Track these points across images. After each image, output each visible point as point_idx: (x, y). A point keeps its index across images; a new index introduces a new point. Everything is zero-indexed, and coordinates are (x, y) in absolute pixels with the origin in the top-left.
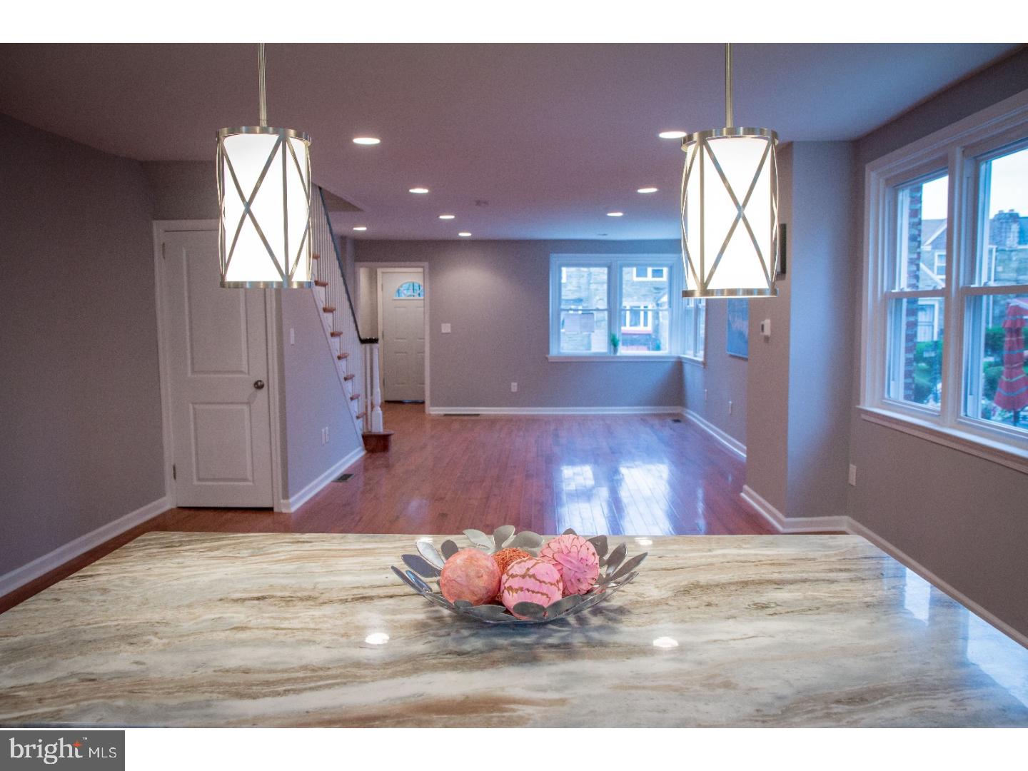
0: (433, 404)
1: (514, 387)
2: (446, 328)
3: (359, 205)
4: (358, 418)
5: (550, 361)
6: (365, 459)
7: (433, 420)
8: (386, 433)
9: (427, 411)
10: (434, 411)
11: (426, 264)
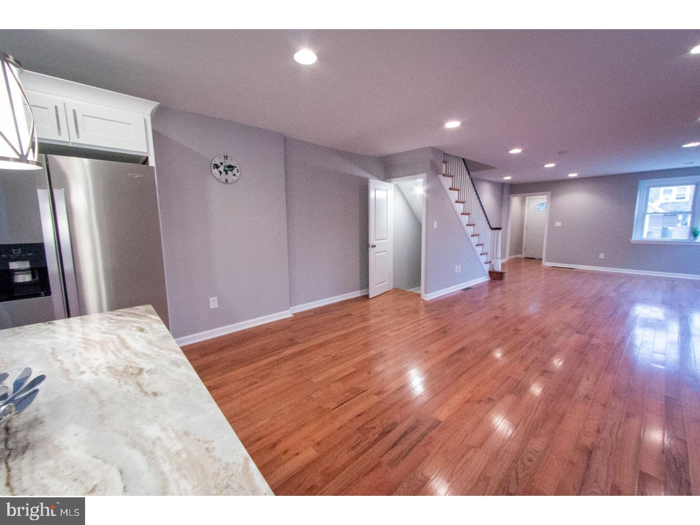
0: (547, 261)
1: (602, 256)
2: (558, 224)
3: (496, 166)
4: (485, 263)
5: (631, 243)
6: (490, 282)
7: (545, 269)
8: (502, 271)
9: (543, 264)
10: (546, 264)
11: (549, 193)
